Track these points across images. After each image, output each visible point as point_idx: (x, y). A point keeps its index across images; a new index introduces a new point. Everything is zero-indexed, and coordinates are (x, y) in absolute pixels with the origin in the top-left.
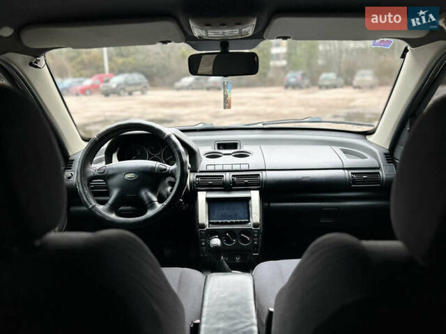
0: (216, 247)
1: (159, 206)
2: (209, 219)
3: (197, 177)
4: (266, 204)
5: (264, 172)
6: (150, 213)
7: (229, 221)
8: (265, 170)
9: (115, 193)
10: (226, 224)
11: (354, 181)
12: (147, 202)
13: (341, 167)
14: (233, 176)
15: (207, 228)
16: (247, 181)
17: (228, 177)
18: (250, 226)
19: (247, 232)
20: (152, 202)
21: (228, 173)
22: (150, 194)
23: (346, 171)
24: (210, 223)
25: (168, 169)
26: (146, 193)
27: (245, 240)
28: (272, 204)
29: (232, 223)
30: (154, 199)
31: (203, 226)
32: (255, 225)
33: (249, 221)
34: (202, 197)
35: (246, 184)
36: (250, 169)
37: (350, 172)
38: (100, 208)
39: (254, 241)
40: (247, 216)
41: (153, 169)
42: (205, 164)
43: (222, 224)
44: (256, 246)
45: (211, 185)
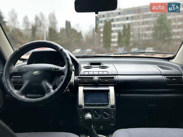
0: (89, 120)
1: (52, 91)
2: (85, 103)
3: (79, 78)
4: (118, 95)
5: (116, 76)
6: (47, 96)
7: (96, 104)
8: (117, 75)
9: (26, 83)
10: (95, 105)
11: (168, 82)
12: (45, 89)
13: (160, 74)
14: (99, 78)
15: (84, 108)
16: (107, 81)
17: (96, 78)
18: (109, 107)
19: (107, 110)
20: (48, 89)
21: (96, 77)
22: (48, 84)
23: (163, 76)
24: (85, 105)
25: (60, 69)
26: (45, 83)
27: (106, 116)
28: (121, 95)
29: (98, 105)
30: (51, 87)
31: (81, 106)
32: (112, 107)
33: (108, 104)
34: (81, 89)
35: (106, 83)
36: (109, 74)
37: (165, 77)
38: (15, 92)
39: (111, 116)
40: (107, 101)
41: (51, 68)
42: (83, 71)
43: (92, 105)
44: (113, 119)
45: (86, 83)
